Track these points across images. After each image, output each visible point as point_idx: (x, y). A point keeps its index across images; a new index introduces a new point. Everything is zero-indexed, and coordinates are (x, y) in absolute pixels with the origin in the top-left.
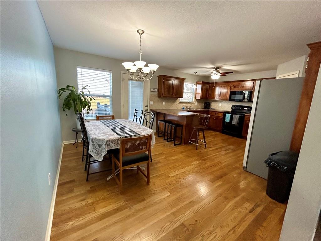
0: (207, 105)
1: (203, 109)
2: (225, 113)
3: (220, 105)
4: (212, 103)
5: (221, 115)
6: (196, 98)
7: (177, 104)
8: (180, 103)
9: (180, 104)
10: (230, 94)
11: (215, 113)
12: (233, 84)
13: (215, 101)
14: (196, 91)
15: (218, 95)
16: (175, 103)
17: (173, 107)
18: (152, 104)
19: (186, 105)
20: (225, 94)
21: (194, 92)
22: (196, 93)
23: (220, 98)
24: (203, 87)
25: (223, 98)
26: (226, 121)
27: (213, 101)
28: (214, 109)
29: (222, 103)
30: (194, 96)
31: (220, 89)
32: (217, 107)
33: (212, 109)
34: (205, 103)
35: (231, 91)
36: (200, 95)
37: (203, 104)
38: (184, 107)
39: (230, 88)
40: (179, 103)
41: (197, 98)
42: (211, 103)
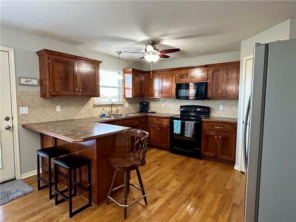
0: (144, 107)
1: (138, 115)
2: (172, 119)
3: (163, 105)
4: (152, 102)
5: (166, 123)
6: (125, 96)
7: (89, 108)
8: (95, 106)
9: (97, 109)
10: (176, 89)
11: (158, 120)
12: (179, 73)
13: (156, 100)
14: (124, 84)
15: (158, 90)
16: (85, 107)
17: (81, 114)
18: (27, 112)
19: (108, 109)
20: (169, 89)
21: (121, 86)
22: (125, 88)
23: (163, 94)
24: (135, 78)
25: (166, 95)
26: (175, 132)
27: (152, 101)
28: (155, 112)
29: (166, 102)
30: (122, 93)
31: (161, 81)
32: (159, 109)
33: (152, 112)
34: (141, 104)
35: (177, 84)
36: (131, 91)
37: (138, 105)
38: (104, 112)
39: (175, 79)
40: (93, 107)
41: (127, 97)
42: (150, 103)
